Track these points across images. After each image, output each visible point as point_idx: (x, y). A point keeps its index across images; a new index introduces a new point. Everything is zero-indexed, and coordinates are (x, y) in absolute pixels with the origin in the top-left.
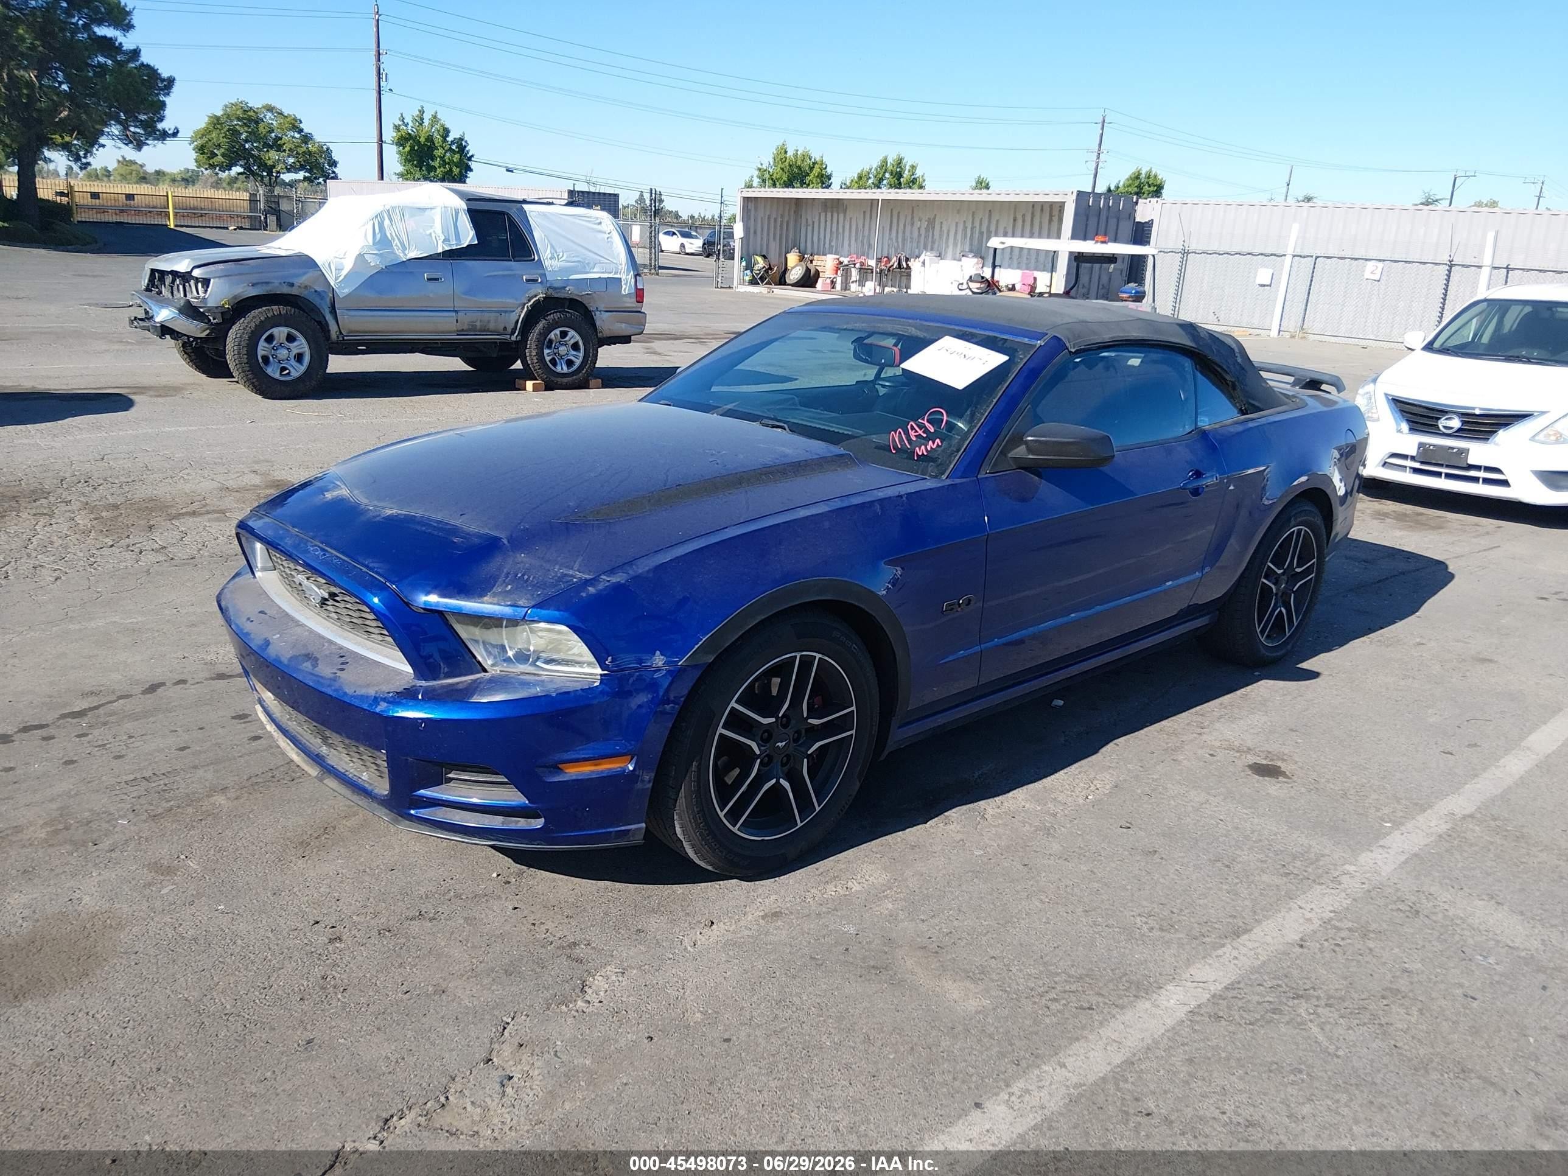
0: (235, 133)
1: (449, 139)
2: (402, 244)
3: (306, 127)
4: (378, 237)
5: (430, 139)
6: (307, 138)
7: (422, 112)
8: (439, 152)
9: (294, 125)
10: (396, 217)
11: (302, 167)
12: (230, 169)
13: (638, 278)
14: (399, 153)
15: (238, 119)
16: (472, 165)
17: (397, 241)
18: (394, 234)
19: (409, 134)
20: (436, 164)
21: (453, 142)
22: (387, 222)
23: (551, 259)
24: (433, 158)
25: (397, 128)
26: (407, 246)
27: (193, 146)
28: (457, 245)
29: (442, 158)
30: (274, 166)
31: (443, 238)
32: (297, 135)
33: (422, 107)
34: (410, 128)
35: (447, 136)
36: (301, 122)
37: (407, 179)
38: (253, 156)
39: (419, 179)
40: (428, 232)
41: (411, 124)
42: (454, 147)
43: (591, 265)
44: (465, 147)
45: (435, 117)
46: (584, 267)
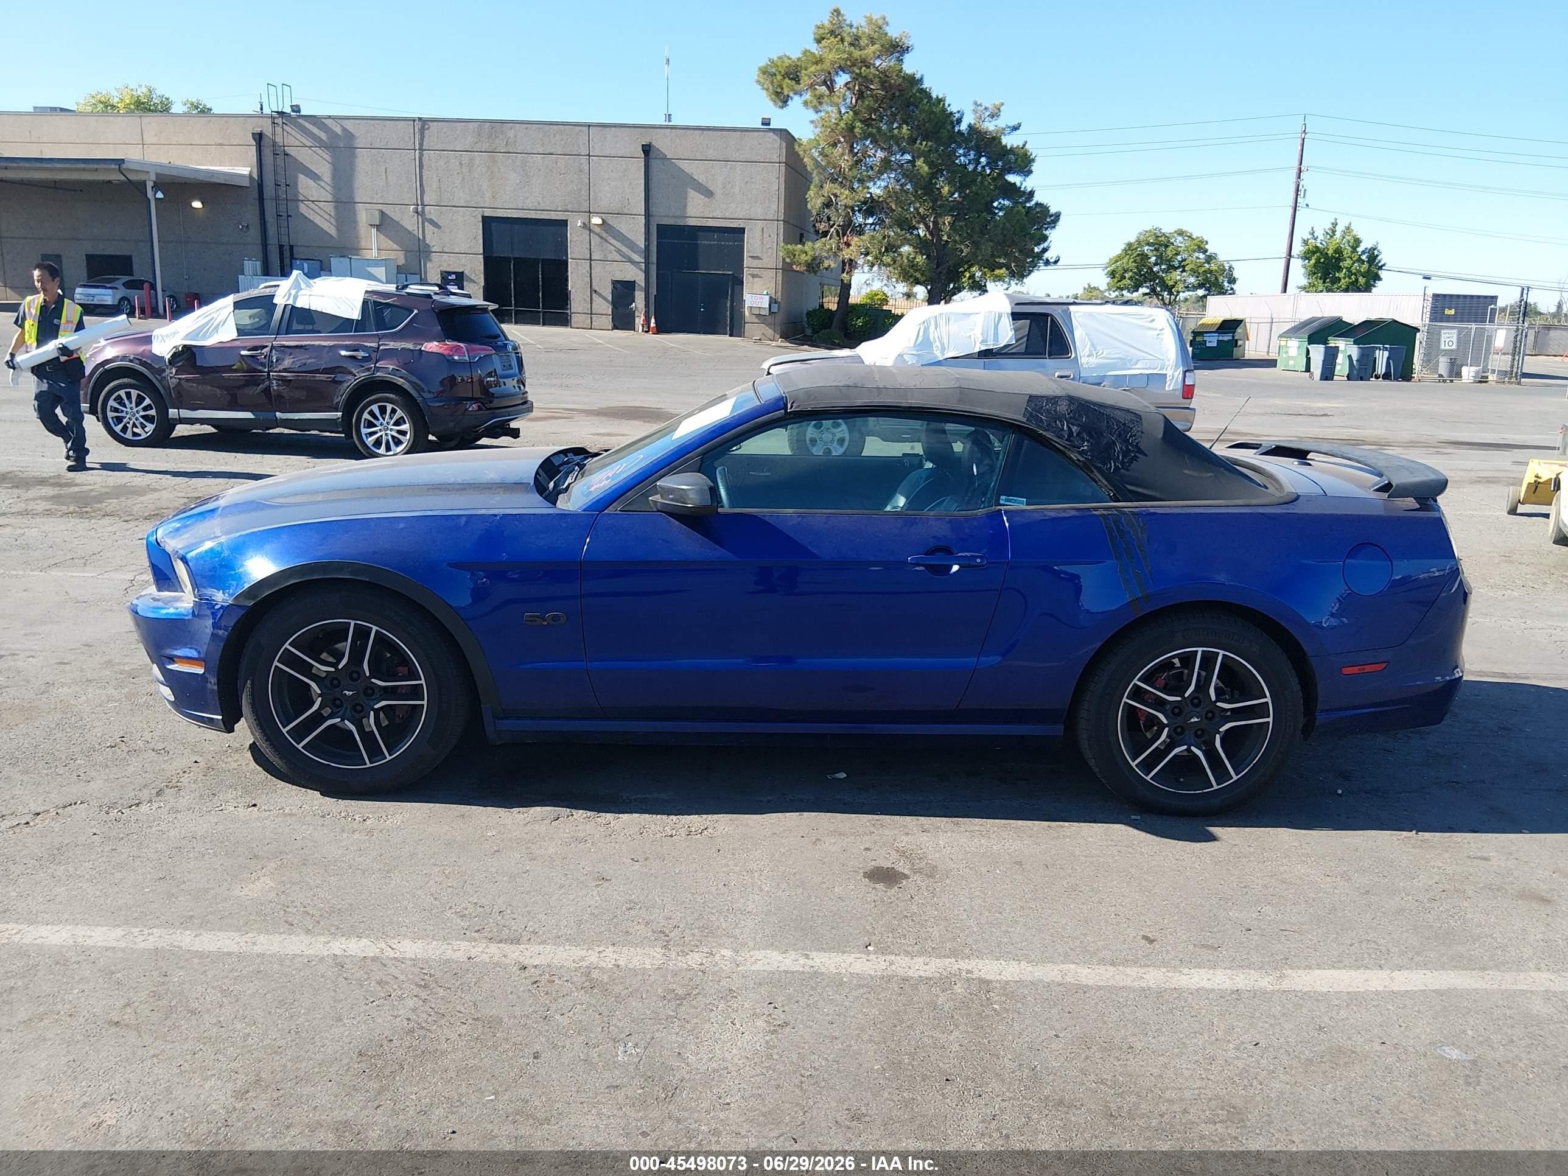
0: (1144, 257)
1: (1360, 250)
2: (942, 345)
3: (1211, 249)
4: (920, 339)
5: (1338, 251)
6: (1210, 259)
7: (1335, 224)
8: (1347, 263)
9: (1199, 247)
10: (942, 322)
11: (1201, 286)
12: (1137, 291)
13: (1187, 374)
14: (1304, 267)
15: (1148, 244)
16: (1382, 273)
17: (938, 343)
18: (936, 337)
19: (1317, 247)
20: (1342, 275)
21: (1363, 252)
22: (932, 328)
23: (1088, 356)
24: (1340, 269)
25: (1305, 242)
26: (946, 346)
27: (1106, 271)
28: (994, 345)
29: (1349, 269)
30: (1173, 286)
31: (981, 339)
32: (1202, 256)
33: (1336, 219)
34: (1319, 241)
35: (1358, 246)
36: (1207, 243)
37: (1308, 292)
38: (1158, 277)
39: (1321, 291)
40: (968, 335)
41: (1321, 237)
42: (1364, 257)
43: (1133, 362)
44: (1377, 256)
45: (1348, 228)
46: (1125, 362)
